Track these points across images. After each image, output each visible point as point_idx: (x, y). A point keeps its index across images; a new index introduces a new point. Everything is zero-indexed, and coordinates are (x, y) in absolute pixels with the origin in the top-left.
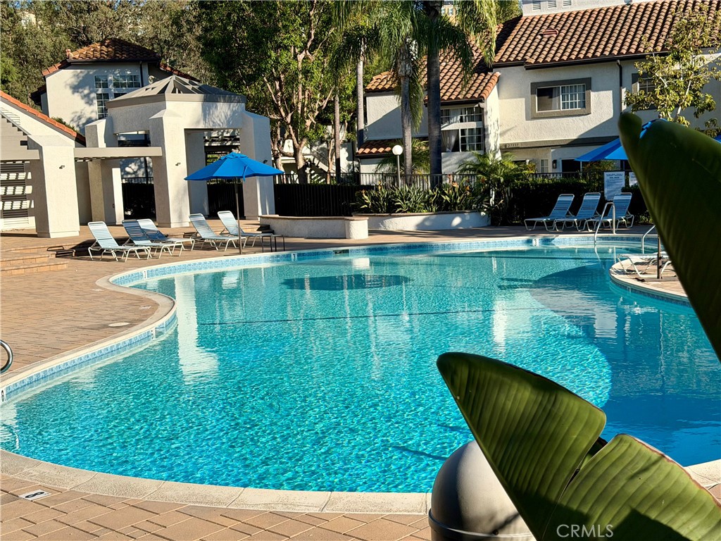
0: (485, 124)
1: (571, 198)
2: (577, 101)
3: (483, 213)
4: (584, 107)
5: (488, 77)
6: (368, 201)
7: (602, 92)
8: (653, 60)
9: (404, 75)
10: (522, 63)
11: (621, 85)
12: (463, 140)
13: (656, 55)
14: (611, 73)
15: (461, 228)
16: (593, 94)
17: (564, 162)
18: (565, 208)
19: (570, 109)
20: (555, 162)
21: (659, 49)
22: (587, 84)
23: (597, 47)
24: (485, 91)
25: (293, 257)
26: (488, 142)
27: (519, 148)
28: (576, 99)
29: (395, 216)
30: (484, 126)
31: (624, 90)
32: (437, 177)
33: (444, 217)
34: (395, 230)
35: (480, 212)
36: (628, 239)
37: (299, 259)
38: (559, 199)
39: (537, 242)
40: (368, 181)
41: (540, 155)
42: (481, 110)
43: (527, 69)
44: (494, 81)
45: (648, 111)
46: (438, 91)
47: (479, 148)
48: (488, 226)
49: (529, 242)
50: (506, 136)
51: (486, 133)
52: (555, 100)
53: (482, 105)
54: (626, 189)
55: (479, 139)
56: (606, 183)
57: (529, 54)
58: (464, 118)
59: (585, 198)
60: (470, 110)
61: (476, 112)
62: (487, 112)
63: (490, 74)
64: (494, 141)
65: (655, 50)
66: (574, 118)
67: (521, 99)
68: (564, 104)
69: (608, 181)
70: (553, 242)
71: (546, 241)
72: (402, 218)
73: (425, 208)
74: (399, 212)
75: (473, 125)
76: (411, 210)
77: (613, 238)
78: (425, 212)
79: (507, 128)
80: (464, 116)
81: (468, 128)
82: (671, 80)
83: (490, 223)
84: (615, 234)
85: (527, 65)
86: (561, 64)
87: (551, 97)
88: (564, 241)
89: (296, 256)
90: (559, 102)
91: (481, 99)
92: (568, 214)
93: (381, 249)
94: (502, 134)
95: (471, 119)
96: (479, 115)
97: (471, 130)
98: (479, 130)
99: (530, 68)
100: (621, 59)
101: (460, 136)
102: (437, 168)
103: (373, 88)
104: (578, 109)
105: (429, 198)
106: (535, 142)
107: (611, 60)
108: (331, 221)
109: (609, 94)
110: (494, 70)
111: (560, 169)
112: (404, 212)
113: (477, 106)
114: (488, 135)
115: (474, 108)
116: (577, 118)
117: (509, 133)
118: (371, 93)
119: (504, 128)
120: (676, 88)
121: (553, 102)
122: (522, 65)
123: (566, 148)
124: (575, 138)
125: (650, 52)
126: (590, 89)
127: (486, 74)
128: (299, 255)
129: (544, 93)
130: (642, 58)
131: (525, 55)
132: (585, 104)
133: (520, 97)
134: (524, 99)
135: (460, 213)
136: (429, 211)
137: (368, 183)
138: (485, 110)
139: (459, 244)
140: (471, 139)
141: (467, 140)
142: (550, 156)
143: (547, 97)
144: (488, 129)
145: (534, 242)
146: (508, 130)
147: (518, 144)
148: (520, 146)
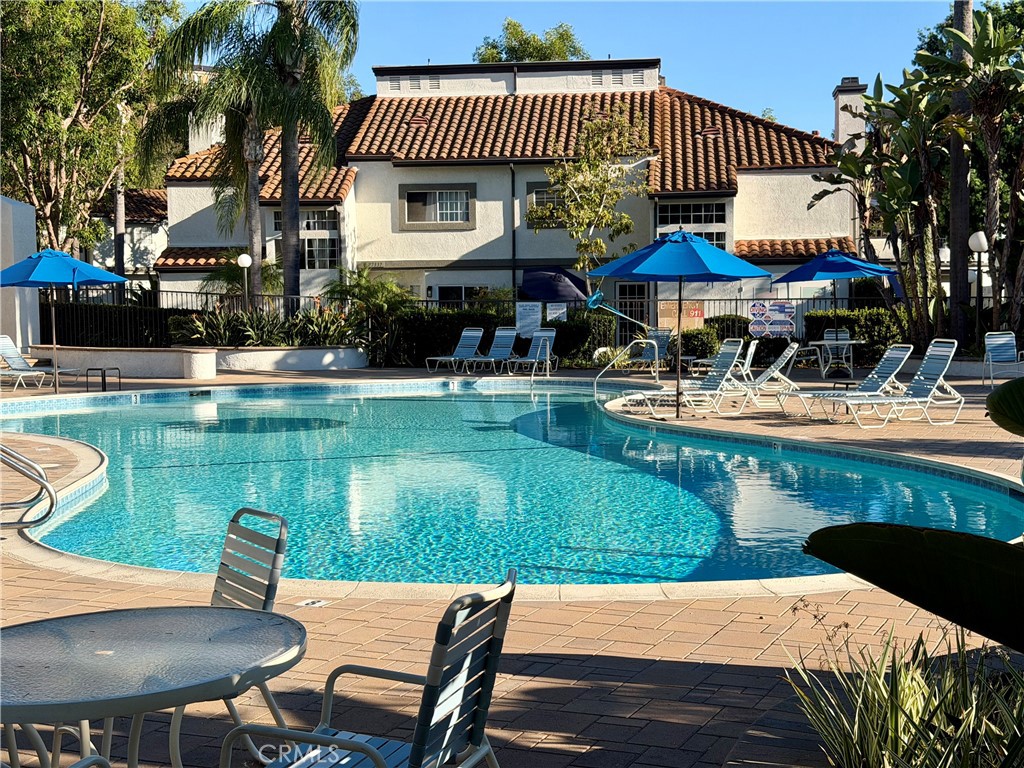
0: (342, 234)
1: (479, 333)
2: (459, 211)
3: (361, 350)
4: (468, 219)
5: (343, 172)
6: (201, 329)
7: (489, 203)
8: (563, 167)
9: (253, 159)
10: (388, 157)
11: (513, 195)
12: (311, 253)
13: (567, 161)
14: (500, 180)
15: (334, 368)
16: (479, 205)
17: (441, 289)
18: (472, 346)
19: (449, 222)
20: (430, 288)
21: (571, 153)
22: (471, 191)
23: (483, 145)
24: (342, 191)
25: (134, 399)
26: (345, 257)
27: (382, 268)
28: (457, 209)
29: (243, 351)
30: (340, 236)
31: (517, 203)
32: (293, 300)
33: (310, 354)
34: (243, 369)
35: (357, 347)
36: (567, 383)
37: (142, 402)
38: (464, 334)
39: (455, 384)
40: (170, 303)
41: (409, 279)
42: (335, 215)
43: (395, 166)
44: (351, 178)
45: (556, 230)
46: (297, 184)
47: (333, 264)
48: (366, 367)
49: (445, 385)
50: (365, 251)
51: (343, 246)
52: (430, 208)
53: (338, 208)
54: (546, 324)
55: (333, 254)
56: (518, 316)
57: (396, 147)
58: (312, 224)
59: (497, 333)
60: (322, 214)
61: (329, 217)
62: (344, 219)
63: (345, 168)
64: (352, 257)
65: (567, 155)
66: (455, 233)
67: (386, 204)
68: (441, 214)
69: (520, 313)
70: (474, 386)
71: (467, 385)
72: (253, 353)
73: (283, 340)
74: (249, 345)
75: (325, 234)
76: (265, 343)
77: (549, 382)
78: (283, 346)
79: (367, 241)
80: (311, 221)
81: (317, 237)
82: (584, 194)
83: (368, 364)
84: (548, 378)
85: (394, 161)
86: (439, 163)
87: (425, 204)
88: (490, 385)
89: (138, 398)
90: (434, 212)
91: (338, 201)
92: (476, 353)
93: (254, 391)
94: (360, 248)
95: (323, 227)
96: (334, 222)
97: (322, 241)
98: (332, 242)
99: (398, 164)
100: (515, 163)
101: (307, 249)
102: (293, 288)
103: (178, 175)
104: (459, 222)
105: (290, 327)
106: (405, 261)
107: (502, 163)
108: (159, 354)
109: (499, 205)
110: (349, 163)
111: (436, 297)
112: (256, 345)
113: (332, 208)
114: (345, 248)
115: (327, 211)
116: (459, 233)
117: (369, 247)
118: (174, 182)
119: (363, 242)
120: (590, 201)
121: (427, 212)
122: (389, 160)
123: (444, 272)
124: (456, 259)
125: (559, 155)
126: (475, 197)
127: (339, 169)
128: (142, 396)
129: (416, 198)
130: (551, 162)
131: (390, 147)
132: (468, 216)
133: (384, 202)
134: (389, 205)
135: (333, 348)
136: (288, 345)
137: (170, 306)
138: (341, 216)
139: (356, 386)
140: (322, 252)
141: (316, 254)
142: (423, 281)
143: (420, 204)
144: (345, 240)
145: (451, 385)
146: (368, 244)
147: (381, 263)
148: (384, 266)
